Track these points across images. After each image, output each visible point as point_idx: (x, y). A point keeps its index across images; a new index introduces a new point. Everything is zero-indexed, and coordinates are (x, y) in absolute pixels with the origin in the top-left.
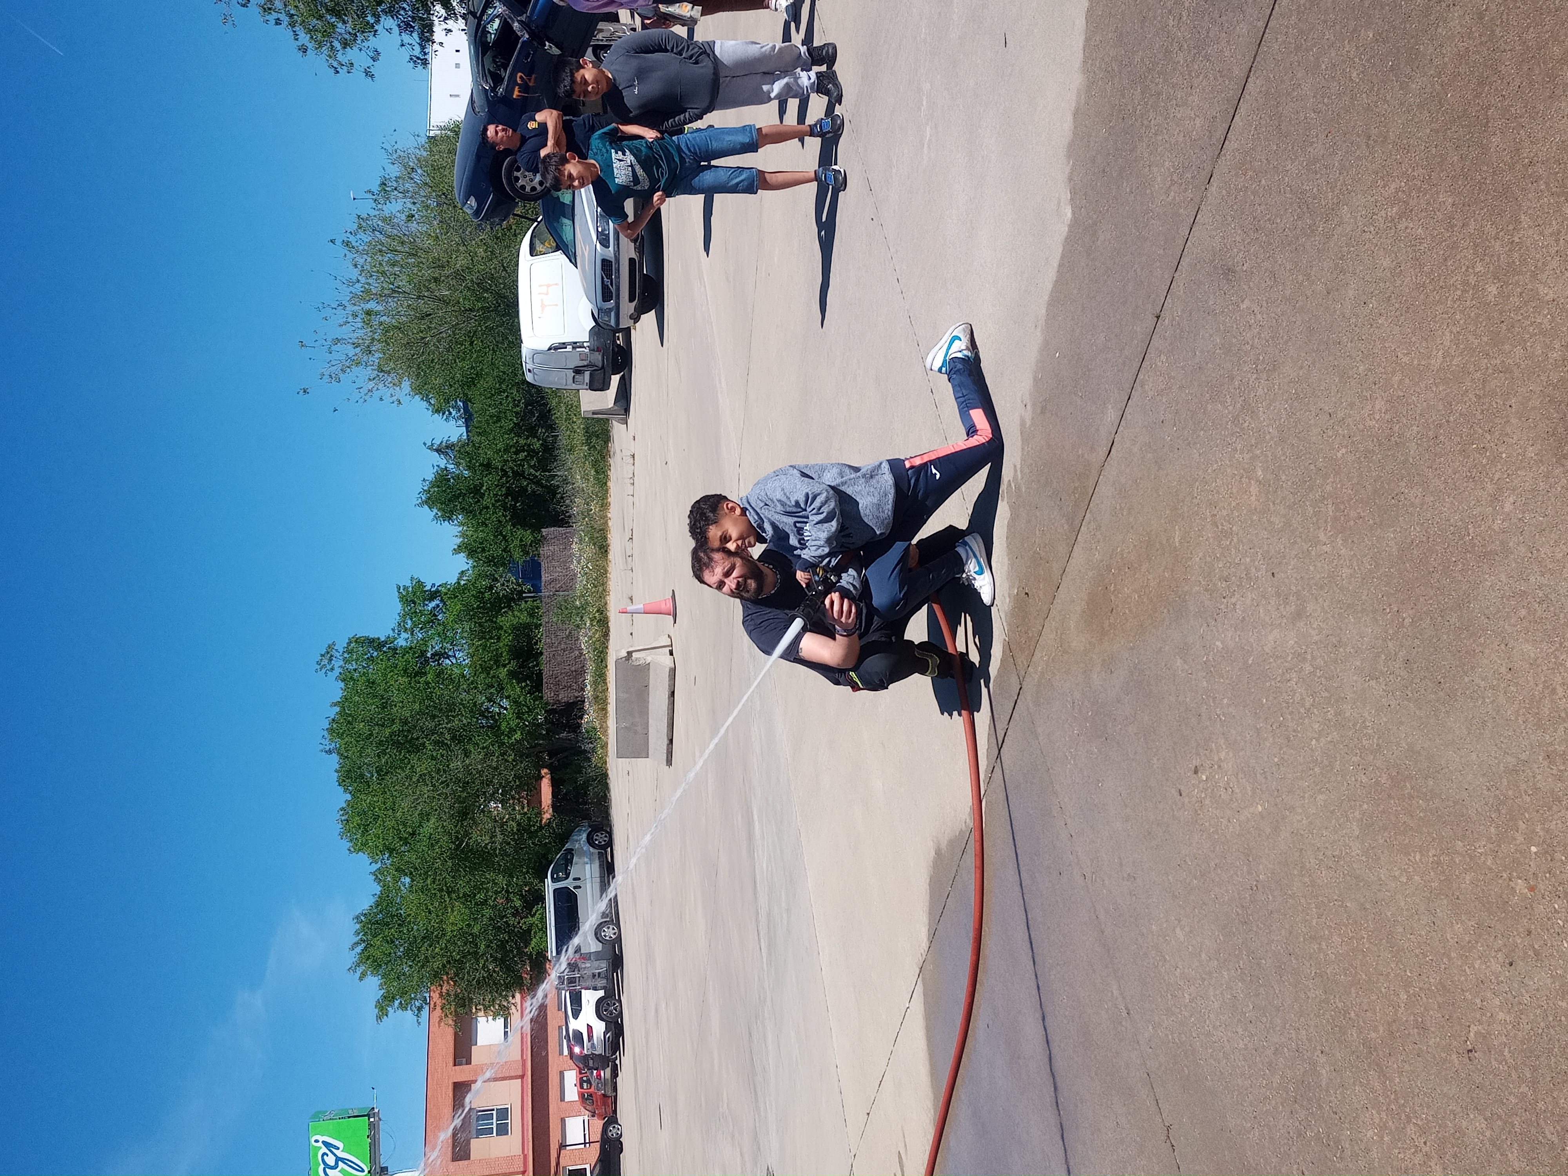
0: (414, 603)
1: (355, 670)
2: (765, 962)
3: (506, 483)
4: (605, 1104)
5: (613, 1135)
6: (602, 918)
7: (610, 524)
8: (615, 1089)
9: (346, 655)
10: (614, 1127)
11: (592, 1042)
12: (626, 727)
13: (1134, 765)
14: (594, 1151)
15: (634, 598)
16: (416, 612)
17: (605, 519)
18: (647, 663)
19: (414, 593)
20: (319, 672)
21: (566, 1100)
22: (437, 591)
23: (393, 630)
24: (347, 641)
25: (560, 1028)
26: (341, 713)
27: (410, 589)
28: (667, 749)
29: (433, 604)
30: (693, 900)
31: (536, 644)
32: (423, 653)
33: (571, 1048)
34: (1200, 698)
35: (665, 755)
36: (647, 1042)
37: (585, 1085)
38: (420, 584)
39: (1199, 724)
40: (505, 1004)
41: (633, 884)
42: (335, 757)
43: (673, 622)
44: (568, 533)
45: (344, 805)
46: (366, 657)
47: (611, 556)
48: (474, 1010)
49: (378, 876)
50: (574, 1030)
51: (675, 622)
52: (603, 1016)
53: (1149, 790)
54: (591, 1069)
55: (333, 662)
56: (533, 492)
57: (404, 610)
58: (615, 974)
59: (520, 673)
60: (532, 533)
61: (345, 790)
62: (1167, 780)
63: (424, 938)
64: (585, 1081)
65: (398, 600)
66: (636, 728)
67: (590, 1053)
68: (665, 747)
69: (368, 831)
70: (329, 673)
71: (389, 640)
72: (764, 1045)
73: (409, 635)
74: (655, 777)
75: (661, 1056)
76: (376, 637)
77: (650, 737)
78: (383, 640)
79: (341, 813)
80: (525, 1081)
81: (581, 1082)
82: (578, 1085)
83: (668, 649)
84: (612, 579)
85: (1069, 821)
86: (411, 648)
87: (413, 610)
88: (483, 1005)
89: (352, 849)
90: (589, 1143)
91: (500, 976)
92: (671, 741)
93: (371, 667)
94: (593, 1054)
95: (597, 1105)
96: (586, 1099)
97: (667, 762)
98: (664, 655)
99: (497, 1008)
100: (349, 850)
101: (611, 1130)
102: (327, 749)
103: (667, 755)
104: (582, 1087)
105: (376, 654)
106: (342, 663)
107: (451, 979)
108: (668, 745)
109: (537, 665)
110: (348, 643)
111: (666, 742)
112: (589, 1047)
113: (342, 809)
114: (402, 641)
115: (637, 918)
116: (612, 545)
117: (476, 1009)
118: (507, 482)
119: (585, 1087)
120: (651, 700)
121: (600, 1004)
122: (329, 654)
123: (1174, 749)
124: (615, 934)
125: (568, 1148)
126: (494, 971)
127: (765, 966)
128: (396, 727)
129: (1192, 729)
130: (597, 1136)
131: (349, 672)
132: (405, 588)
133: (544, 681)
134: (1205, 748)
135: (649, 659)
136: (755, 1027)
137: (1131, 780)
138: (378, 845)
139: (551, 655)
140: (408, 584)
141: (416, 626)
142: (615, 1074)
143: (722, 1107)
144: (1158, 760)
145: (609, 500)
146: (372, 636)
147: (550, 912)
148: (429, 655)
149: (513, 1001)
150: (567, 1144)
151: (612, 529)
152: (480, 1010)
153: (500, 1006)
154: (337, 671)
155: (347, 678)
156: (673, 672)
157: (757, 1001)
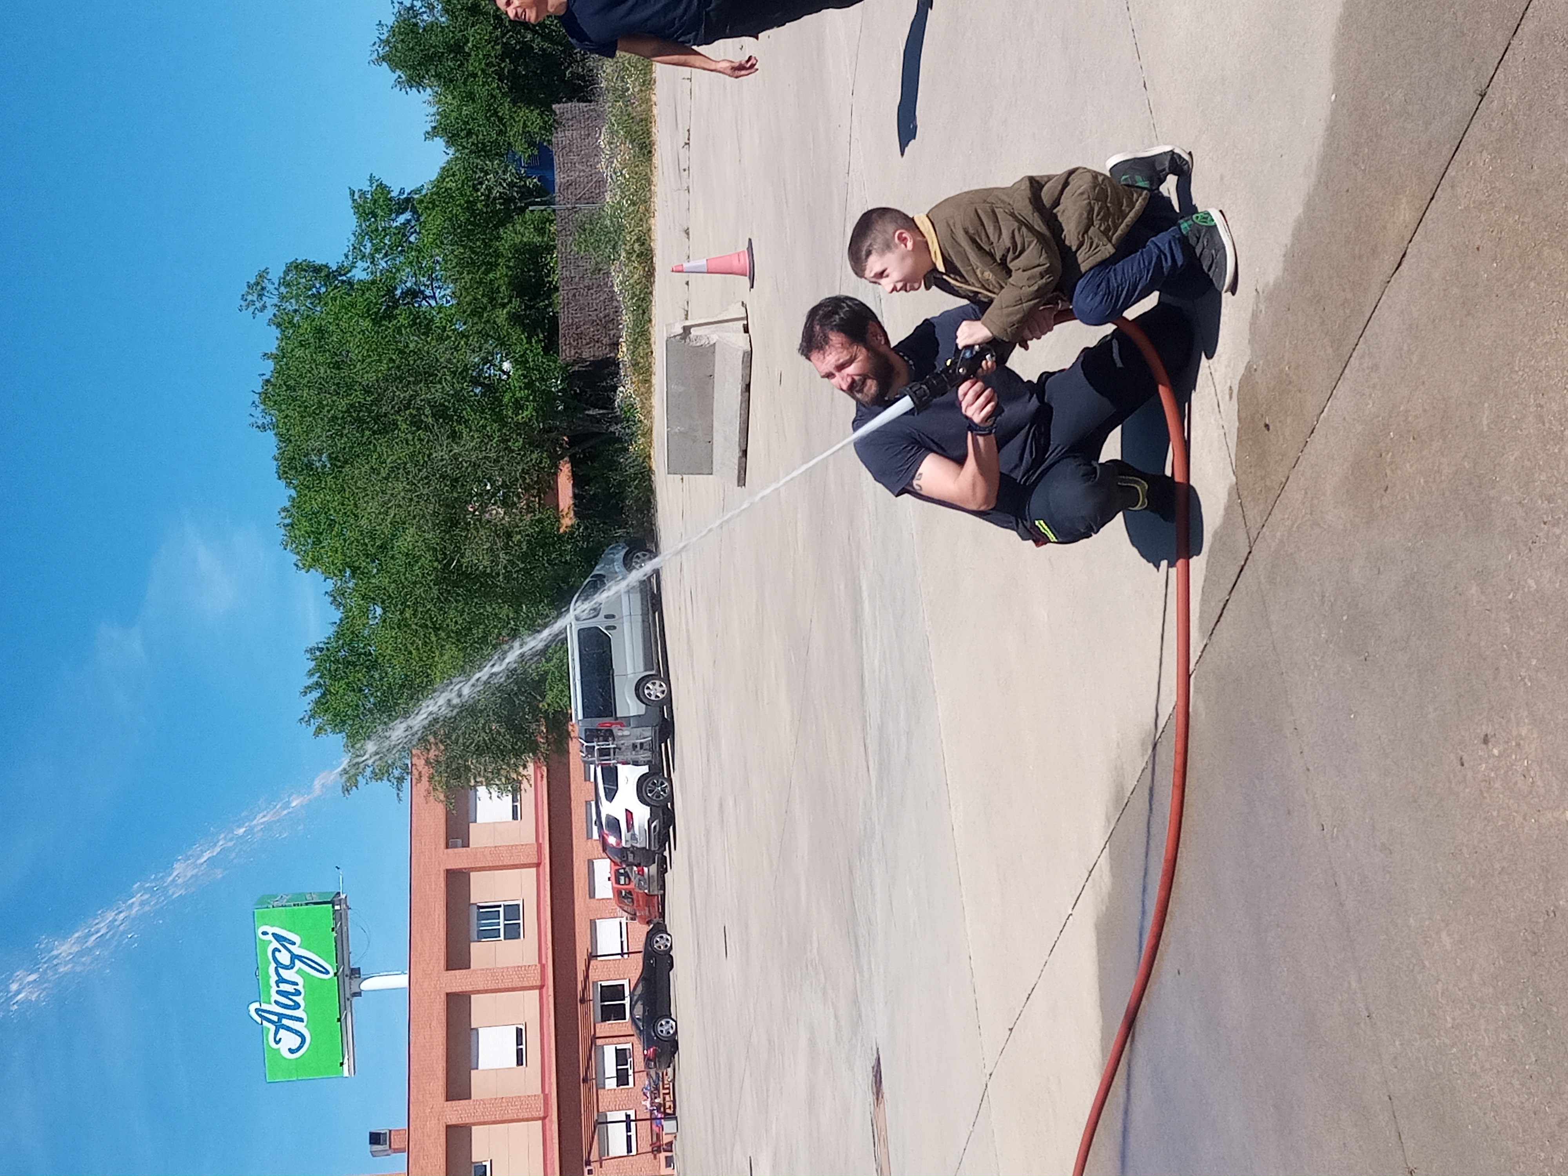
0: (375, 216)
1: (295, 311)
2: (874, 787)
3: (502, 37)
4: (648, 904)
5: (660, 947)
6: (646, 670)
7: (655, 111)
8: (663, 887)
9: (283, 289)
10: (662, 937)
11: (631, 832)
12: (680, 432)
13: (1401, 705)
14: (634, 967)
15: (691, 231)
16: (377, 230)
17: (647, 101)
18: (712, 343)
19: (375, 202)
20: (244, 311)
21: (597, 896)
22: (408, 200)
23: (347, 256)
24: (284, 268)
25: (588, 803)
26: (279, 372)
27: (369, 196)
28: (739, 464)
29: (402, 219)
30: (773, 676)
31: (548, 275)
32: (391, 291)
33: (603, 838)
34: (1499, 646)
35: (737, 472)
36: (708, 842)
37: (622, 878)
38: (383, 188)
39: (1495, 679)
40: (514, 776)
41: (688, 631)
42: (271, 433)
43: (749, 285)
44: (592, 110)
45: (288, 504)
46: (310, 293)
47: (657, 159)
48: (472, 783)
49: (337, 597)
50: (608, 816)
51: (752, 287)
52: (647, 799)
53: (1419, 746)
54: (630, 865)
55: (264, 298)
56: (544, 50)
57: (361, 226)
58: (663, 745)
59: (527, 317)
60: (541, 114)
61: (289, 484)
62: (1445, 739)
63: (403, 686)
64: (622, 874)
65: (352, 211)
66: (695, 434)
67: (628, 846)
68: (736, 461)
69: (321, 542)
70: (258, 314)
71: (341, 270)
72: (869, 891)
73: (369, 263)
74: (722, 496)
75: (728, 867)
76: (324, 263)
77: (715, 446)
78: (334, 269)
79: (283, 514)
80: (541, 873)
81: (617, 875)
82: (613, 879)
83: (741, 323)
84: (658, 194)
85: (1306, 749)
86: (373, 282)
87: (373, 227)
88: (484, 776)
89: (300, 565)
90: (628, 953)
91: (506, 740)
92: (745, 453)
93: (318, 309)
94: (633, 847)
95: (639, 905)
96: (623, 897)
97: (739, 482)
98: (736, 331)
99: (503, 780)
100: (297, 566)
101: (657, 942)
102: (260, 423)
103: (739, 472)
104: (618, 882)
105: (323, 290)
106: (276, 300)
107: (441, 741)
108: (740, 458)
109: (550, 305)
110: (285, 272)
111: (737, 453)
112: (629, 838)
113: (285, 509)
114: (359, 274)
115: (694, 678)
116: (658, 143)
117: (476, 782)
118: (503, 35)
119: (622, 882)
120: (716, 395)
121: (642, 781)
122: (258, 287)
123: (1457, 702)
124: (663, 692)
125: (599, 959)
126: (498, 733)
127: (874, 791)
128: (357, 397)
129: (1485, 684)
130: (638, 944)
131: (287, 314)
132: (363, 194)
133: (561, 332)
134: (1501, 714)
135: (714, 338)
136: (858, 863)
137: (1396, 725)
138: (336, 561)
139: (570, 295)
140: (366, 188)
141: (378, 251)
142: (663, 871)
143: (811, 952)
144: (1435, 710)
145: (654, 75)
146: (319, 262)
147: (573, 660)
148: (398, 292)
149: (525, 773)
150: (599, 954)
151: (658, 120)
152: (481, 782)
153: (506, 778)
154: (270, 312)
155: (284, 323)
156: (748, 357)
157: (862, 832)
